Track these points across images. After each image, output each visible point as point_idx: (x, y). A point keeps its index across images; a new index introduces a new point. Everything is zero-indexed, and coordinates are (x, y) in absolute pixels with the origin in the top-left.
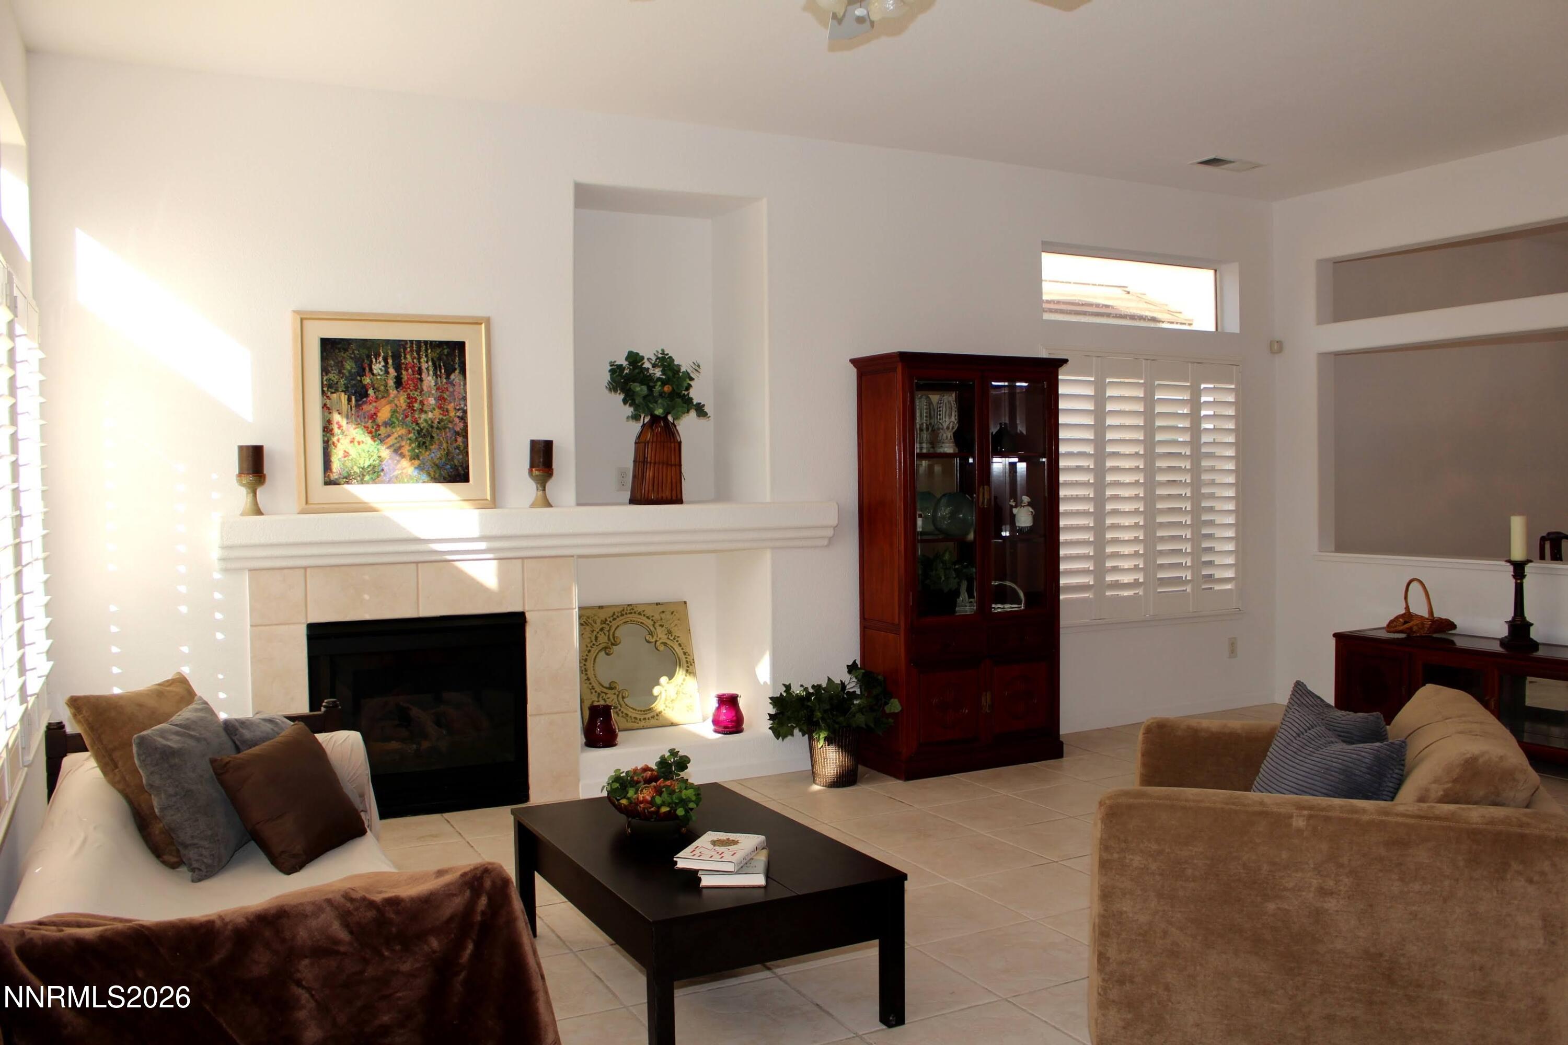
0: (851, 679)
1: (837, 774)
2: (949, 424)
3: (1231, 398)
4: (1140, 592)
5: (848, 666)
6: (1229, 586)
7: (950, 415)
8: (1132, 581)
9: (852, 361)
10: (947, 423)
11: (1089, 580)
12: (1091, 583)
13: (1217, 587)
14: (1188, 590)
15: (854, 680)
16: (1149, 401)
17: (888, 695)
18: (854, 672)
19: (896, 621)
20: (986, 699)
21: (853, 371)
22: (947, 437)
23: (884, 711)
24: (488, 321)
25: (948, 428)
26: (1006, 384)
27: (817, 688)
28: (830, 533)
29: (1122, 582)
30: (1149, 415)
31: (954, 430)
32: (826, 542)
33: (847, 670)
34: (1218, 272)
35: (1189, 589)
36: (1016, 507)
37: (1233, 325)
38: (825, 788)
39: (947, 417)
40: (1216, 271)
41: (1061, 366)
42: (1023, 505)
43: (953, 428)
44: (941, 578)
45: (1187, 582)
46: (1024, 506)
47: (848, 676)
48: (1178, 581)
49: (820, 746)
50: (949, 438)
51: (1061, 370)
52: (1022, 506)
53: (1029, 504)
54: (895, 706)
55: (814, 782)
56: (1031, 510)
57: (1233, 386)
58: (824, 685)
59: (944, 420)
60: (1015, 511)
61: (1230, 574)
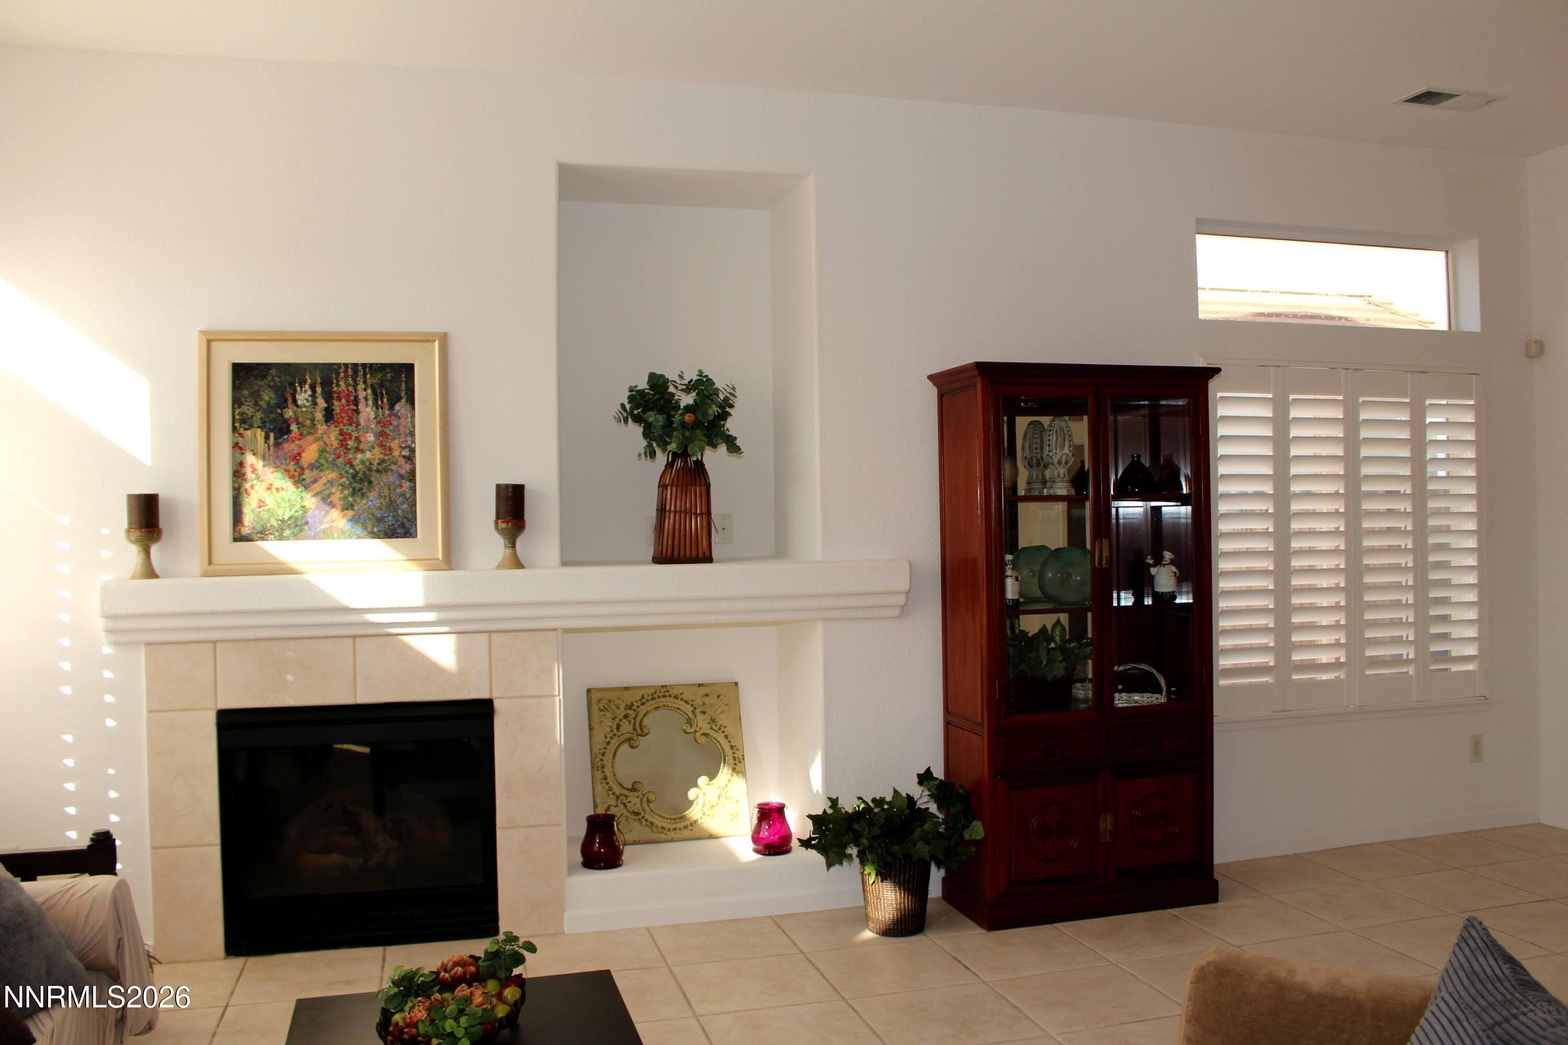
0: (923, 791)
1: (897, 918)
2: (1061, 457)
3: (1470, 418)
4: (1342, 674)
5: (919, 775)
6: (1470, 667)
7: (1063, 446)
8: (1333, 661)
9: (931, 378)
10: (1058, 457)
11: (1268, 659)
12: (1272, 664)
13: (1455, 668)
14: (1410, 673)
15: (927, 793)
16: (1351, 423)
17: (969, 815)
18: (925, 783)
19: (979, 719)
20: (1106, 823)
21: (932, 392)
22: (1059, 474)
23: (962, 836)
24: (444, 339)
25: (1060, 463)
26: (1146, 403)
27: (879, 802)
28: (901, 600)
29: (1319, 662)
30: (1352, 442)
31: (1069, 465)
32: (897, 612)
33: (917, 780)
34: (1450, 254)
35: (1411, 670)
36: (1155, 565)
37: (1472, 322)
38: (877, 936)
39: (1058, 449)
40: (1447, 252)
41: (1212, 377)
42: (1164, 563)
43: (1066, 463)
44: (1042, 661)
45: (1408, 662)
46: (1164, 565)
47: (920, 789)
48: (1397, 661)
49: (871, 882)
50: (1062, 475)
51: (1213, 384)
52: (1162, 564)
53: (1172, 562)
54: (977, 831)
55: (867, 926)
56: (1174, 569)
57: (1472, 402)
58: (889, 798)
59: (1054, 451)
60: (1153, 571)
61: (1472, 650)
